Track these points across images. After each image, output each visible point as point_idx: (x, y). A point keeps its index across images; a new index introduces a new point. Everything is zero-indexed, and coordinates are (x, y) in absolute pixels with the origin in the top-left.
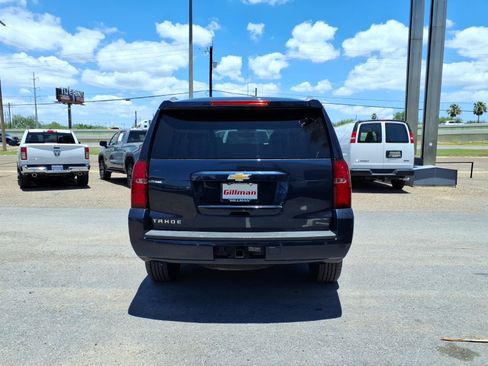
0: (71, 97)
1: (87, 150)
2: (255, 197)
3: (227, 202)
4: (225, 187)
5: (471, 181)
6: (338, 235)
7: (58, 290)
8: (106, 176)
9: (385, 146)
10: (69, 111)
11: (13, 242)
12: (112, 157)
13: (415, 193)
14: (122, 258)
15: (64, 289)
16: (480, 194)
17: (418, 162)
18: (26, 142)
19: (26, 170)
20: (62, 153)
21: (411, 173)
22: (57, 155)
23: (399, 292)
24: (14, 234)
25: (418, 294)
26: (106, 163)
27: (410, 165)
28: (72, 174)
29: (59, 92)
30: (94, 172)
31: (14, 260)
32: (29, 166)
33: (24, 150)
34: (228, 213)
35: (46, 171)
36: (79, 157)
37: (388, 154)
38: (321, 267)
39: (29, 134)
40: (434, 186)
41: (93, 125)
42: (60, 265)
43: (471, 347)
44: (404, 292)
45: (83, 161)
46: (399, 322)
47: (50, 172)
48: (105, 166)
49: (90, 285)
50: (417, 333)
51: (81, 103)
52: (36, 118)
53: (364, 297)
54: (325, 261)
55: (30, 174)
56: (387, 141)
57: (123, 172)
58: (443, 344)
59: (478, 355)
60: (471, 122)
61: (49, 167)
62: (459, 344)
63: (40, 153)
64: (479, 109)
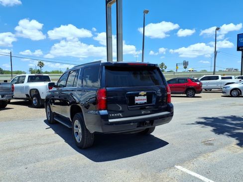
2: (146, 101)
3: (137, 104)
4: (136, 98)
34: (139, 108)
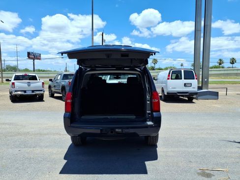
0: (34, 56)
1: (43, 83)
5: (225, 97)
6: (155, 124)
7: (32, 149)
8: (52, 96)
9: (183, 81)
10: (34, 63)
11: (10, 128)
12: (55, 86)
13: (198, 103)
14: (60, 135)
15: (34, 149)
16: (229, 103)
17: (200, 88)
18: (14, 80)
19: (14, 93)
20: (32, 85)
21: (196, 93)
22: (29, 86)
23: (184, 149)
24: (10, 124)
25: (192, 150)
26: (52, 89)
27: (196, 90)
28: (36, 95)
29: (29, 54)
30: (47, 94)
31: (11, 136)
32: (16, 91)
33: (13, 84)
35: (24, 94)
36: (39, 87)
37: (185, 85)
38: (149, 138)
39: (16, 76)
40: (208, 99)
41: (45, 70)
42: (32, 138)
43: (212, 172)
44: (186, 149)
45: (41, 89)
46: (182, 162)
47: (26, 94)
48: (51, 91)
49: (46, 147)
50: (190, 167)
51: (40, 59)
52: (18, 66)
53: (168, 152)
54: (151, 135)
55: (16, 95)
56: (185, 79)
57: (60, 94)
58: (200, 171)
59: (214, 176)
60: (229, 68)
61: (25, 91)
62: (206, 171)
63: (21, 85)
64: (233, 61)
